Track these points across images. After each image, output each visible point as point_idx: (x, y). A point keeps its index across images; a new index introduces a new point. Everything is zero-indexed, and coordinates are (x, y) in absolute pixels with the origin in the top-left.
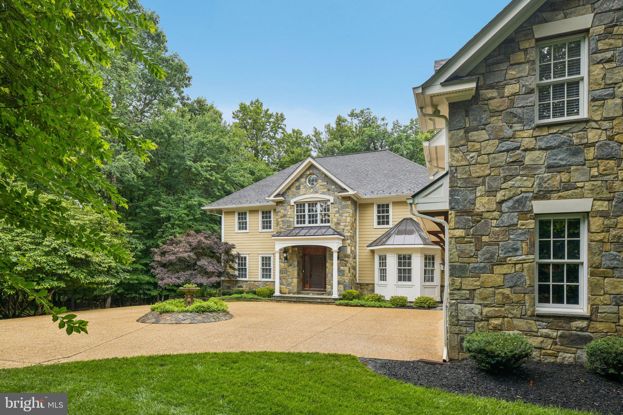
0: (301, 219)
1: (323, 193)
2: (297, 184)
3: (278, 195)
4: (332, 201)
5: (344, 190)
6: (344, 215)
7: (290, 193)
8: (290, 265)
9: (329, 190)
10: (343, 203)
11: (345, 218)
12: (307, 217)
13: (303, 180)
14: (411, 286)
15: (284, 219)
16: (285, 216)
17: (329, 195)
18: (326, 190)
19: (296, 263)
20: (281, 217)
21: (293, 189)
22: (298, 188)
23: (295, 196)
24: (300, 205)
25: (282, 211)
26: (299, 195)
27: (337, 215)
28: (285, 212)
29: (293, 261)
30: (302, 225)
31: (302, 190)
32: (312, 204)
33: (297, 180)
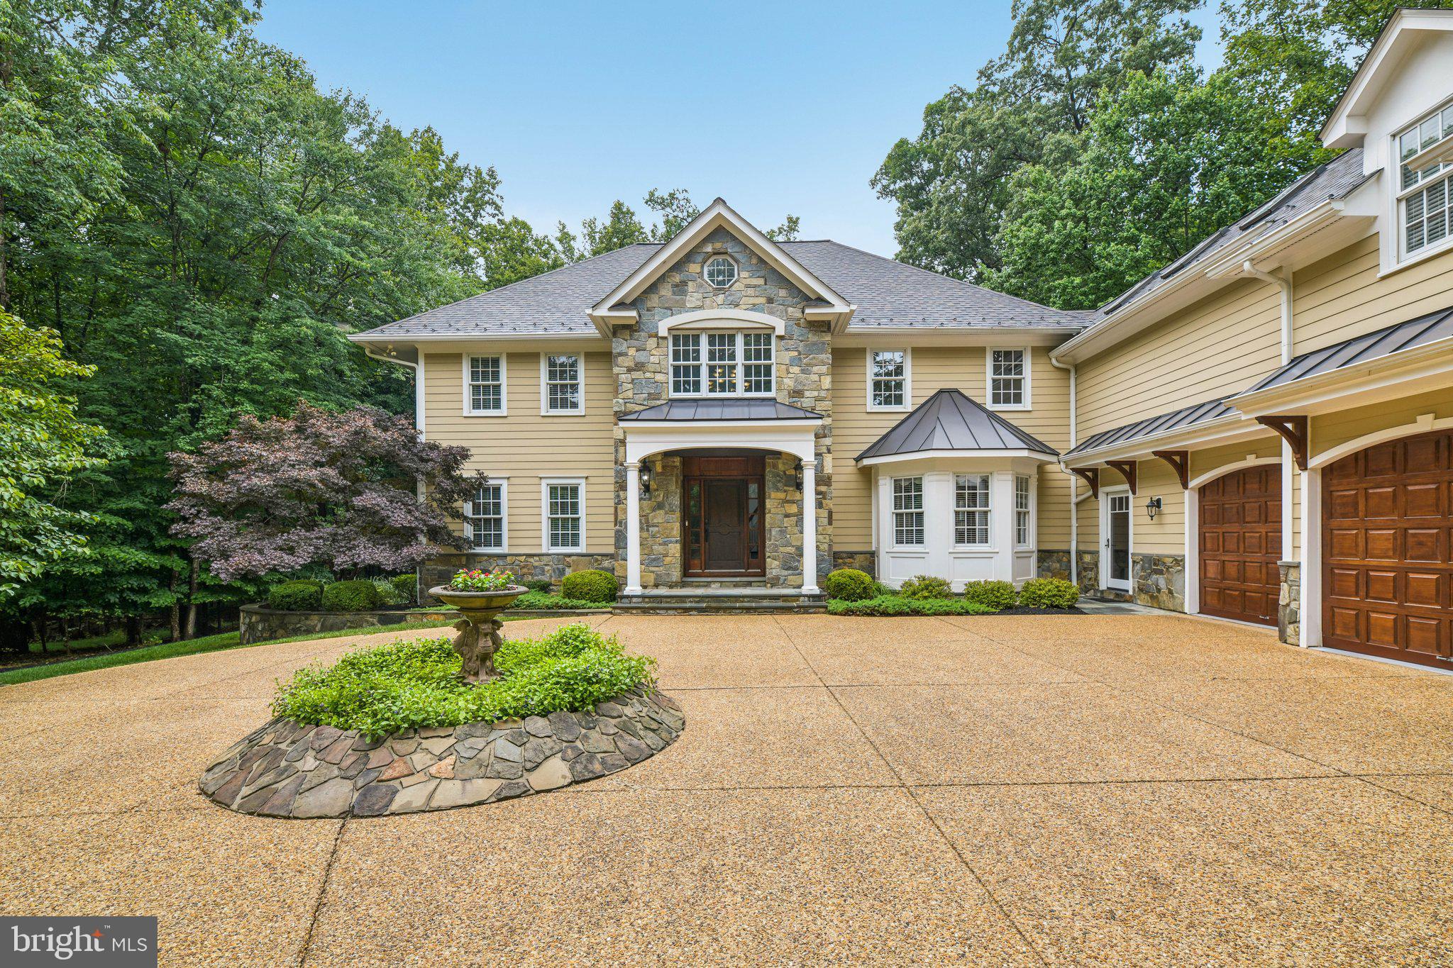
0: (685, 376)
1: (754, 308)
2: (677, 278)
3: (620, 305)
4: (780, 331)
5: (821, 301)
6: (815, 369)
7: (654, 300)
8: (660, 506)
9: (770, 301)
10: (812, 338)
11: (815, 378)
12: (704, 372)
13: (694, 268)
14: (989, 556)
15: (636, 375)
16: (639, 366)
17: (771, 313)
18: (763, 300)
19: (676, 501)
20: (629, 370)
21: (666, 291)
22: (681, 288)
23: (670, 310)
24: (684, 340)
25: (632, 352)
26: (682, 308)
27: (796, 369)
28: (641, 357)
29: (667, 496)
30: (692, 395)
31: (693, 298)
32: (722, 339)
33: (678, 266)
